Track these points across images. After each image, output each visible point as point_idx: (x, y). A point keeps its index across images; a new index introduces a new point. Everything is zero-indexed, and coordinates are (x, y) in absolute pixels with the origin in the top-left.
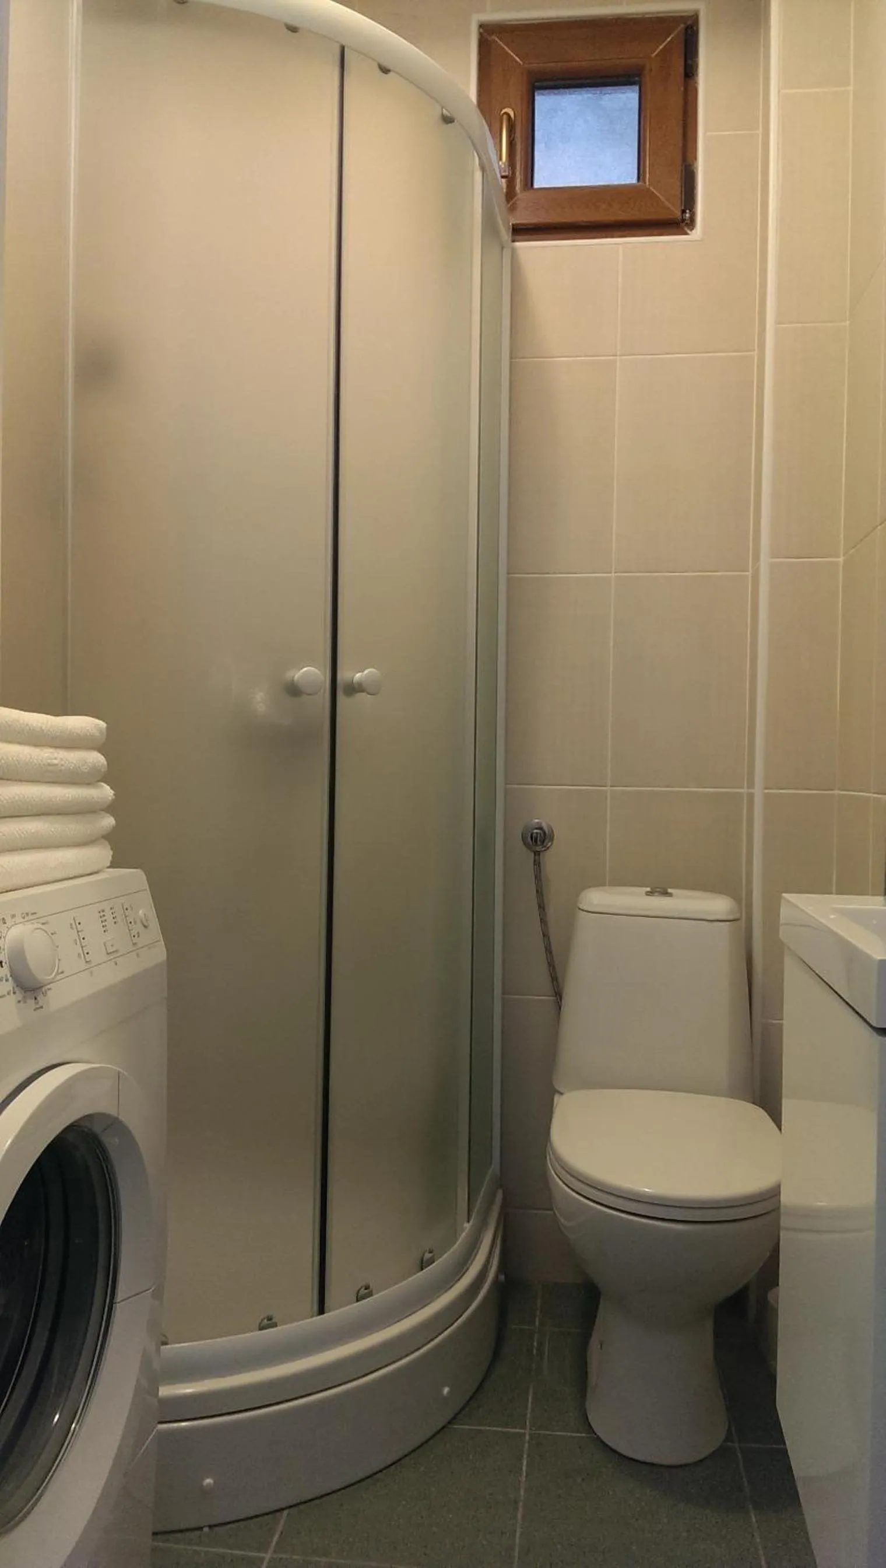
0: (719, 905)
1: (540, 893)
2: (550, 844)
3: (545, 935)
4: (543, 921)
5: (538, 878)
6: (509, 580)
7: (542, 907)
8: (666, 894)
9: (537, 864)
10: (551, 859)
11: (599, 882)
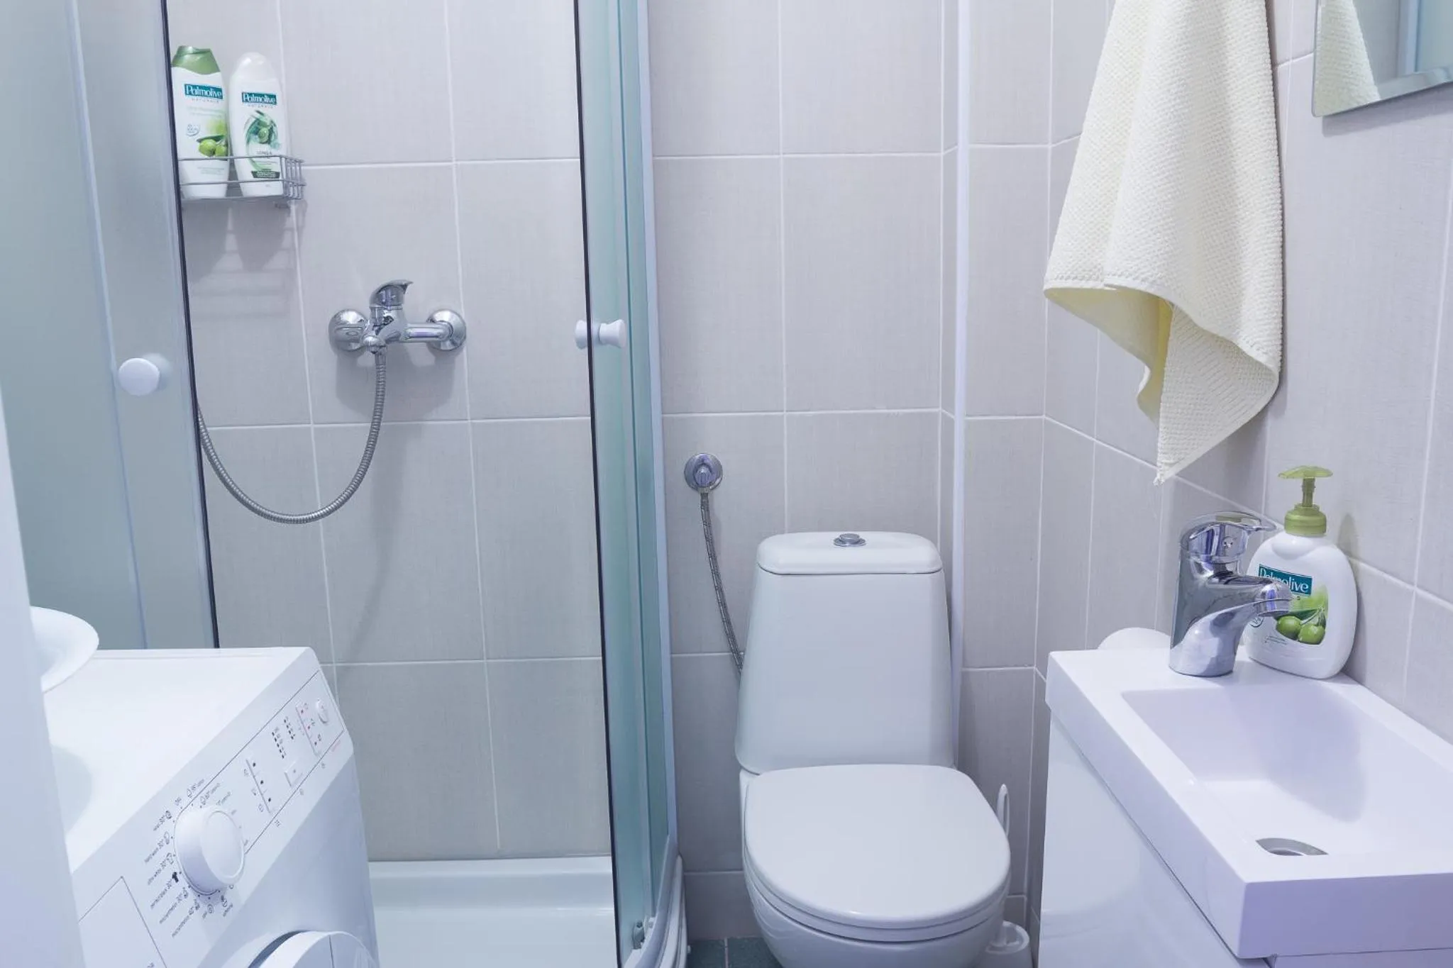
0: (919, 553)
1: (709, 539)
2: (718, 481)
3: (719, 589)
4: (716, 573)
5: (707, 522)
6: (655, 164)
7: (713, 556)
8: (858, 542)
9: (705, 505)
10: (721, 498)
11: (778, 529)
